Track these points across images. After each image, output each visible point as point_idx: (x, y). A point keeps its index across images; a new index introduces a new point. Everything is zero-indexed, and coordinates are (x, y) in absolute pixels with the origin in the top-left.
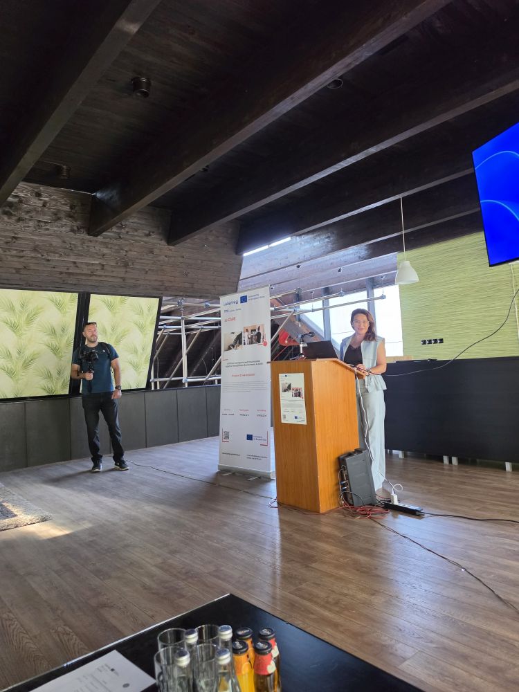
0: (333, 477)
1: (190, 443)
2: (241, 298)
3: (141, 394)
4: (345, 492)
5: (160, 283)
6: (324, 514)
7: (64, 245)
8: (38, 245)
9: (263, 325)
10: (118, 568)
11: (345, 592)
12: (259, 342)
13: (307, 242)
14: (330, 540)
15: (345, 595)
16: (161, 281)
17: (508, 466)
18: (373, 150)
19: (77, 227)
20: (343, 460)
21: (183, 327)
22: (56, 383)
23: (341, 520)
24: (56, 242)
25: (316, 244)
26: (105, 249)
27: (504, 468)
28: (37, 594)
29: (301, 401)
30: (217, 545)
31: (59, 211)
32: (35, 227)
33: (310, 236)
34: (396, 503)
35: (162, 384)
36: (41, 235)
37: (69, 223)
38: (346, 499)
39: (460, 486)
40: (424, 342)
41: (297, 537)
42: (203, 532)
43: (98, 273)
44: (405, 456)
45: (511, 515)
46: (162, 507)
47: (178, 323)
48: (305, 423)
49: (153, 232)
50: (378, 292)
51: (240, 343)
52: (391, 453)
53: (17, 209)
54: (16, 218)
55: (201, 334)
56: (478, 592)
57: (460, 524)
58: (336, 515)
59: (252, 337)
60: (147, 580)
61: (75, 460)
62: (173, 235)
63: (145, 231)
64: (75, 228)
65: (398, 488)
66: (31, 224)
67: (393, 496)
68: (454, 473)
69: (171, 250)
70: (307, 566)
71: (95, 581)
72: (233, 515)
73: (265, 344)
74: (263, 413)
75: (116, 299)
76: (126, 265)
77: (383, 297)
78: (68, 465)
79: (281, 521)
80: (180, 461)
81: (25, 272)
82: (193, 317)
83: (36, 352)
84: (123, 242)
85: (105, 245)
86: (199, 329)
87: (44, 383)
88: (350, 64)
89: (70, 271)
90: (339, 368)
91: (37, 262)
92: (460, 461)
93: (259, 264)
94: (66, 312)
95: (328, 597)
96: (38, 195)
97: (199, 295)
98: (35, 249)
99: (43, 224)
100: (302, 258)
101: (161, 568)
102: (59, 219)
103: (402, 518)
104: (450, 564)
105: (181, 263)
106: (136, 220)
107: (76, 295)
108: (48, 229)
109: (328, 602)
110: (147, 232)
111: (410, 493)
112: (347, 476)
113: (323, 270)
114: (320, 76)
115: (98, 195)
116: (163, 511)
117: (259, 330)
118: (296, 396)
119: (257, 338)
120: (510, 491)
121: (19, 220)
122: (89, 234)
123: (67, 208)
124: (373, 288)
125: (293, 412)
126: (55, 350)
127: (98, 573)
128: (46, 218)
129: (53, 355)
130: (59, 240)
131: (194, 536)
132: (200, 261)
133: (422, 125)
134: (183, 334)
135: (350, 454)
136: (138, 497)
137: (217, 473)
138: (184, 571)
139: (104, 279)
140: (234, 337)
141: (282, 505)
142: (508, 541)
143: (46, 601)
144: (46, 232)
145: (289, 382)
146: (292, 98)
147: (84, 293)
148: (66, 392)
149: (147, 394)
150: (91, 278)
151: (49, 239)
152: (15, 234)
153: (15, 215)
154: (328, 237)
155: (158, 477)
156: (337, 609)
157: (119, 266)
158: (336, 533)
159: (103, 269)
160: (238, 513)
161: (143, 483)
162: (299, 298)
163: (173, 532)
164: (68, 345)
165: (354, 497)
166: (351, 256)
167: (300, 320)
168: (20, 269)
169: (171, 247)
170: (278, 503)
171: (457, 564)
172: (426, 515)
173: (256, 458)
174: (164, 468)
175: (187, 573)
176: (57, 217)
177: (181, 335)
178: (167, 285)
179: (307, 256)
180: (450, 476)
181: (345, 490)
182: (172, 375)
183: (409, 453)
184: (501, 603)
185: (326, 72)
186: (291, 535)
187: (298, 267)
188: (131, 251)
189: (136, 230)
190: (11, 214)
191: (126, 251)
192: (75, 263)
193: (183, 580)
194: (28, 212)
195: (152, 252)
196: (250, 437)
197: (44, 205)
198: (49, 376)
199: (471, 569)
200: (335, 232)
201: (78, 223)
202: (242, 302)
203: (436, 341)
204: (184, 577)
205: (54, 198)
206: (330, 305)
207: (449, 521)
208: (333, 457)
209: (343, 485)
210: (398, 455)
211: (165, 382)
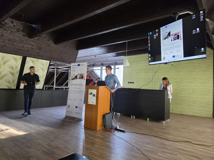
0: (102, 120)
1: (55, 108)
2: (78, 64)
3: (41, 91)
4: (104, 125)
5: (51, 56)
6: (98, 131)
7: (20, 40)
8: (10, 39)
9: (84, 74)
10: (34, 145)
11: (104, 153)
12: (82, 79)
13: (99, 49)
14: (100, 138)
15: (104, 154)
16: (51, 55)
17: (148, 119)
18: (121, 28)
19: (25, 35)
20: (105, 115)
21: (55, 70)
22: (12, 85)
23: (103, 133)
24: (17, 39)
25: (101, 50)
26: (33, 43)
27: (147, 120)
28: (7, 153)
29: (95, 98)
30: (66, 139)
31: (19, 29)
32: (10, 33)
33: (100, 48)
34: (118, 128)
35: (46, 87)
36: (12, 36)
37: (22, 33)
38: (104, 127)
39: (135, 124)
40: (129, 83)
41: (90, 137)
42: (61, 135)
43: (30, 50)
44: (121, 115)
45: (148, 133)
46: (48, 127)
47: (54, 69)
48: (95, 104)
49: (50, 40)
50: (117, 66)
51: (76, 78)
52: (117, 114)
53: (4, 26)
54: (3, 29)
55: (61, 73)
56: (139, 153)
57: (135, 135)
58: (101, 131)
59: (80, 77)
60: (44, 149)
61: (16, 111)
62: (57, 41)
63: (47, 39)
64: (24, 35)
65: (119, 124)
66: (9, 31)
67: (117, 126)
68: (134, 120)
69: (55, 46)
70: (93, 146)
71: (27, 149)
72: (70, 130)
73: (84, 79)
74: (81, 100)
75: (35, 60)
76: (40, 49)
77: (118, 68)
78: (14, 112)
79: (85, 132)
80: (53, 113)
81: (5, 47)
82: (59, 67)
83: (5, 74)
84: (40, 41)
85: (34, 42)
86: (60, 71)
87: (7, 84)
88: (119, 4)
89: (21, 49)
90: (106, 89)
91: (9, 44)
92: (135, 117)
93: (83, 54)
94: (18, 62)
95: (99, 154)
96: (12, 22)
97: (63, 61)
98: (9, 40)
99: (13, 32)
100: (96, 54)
101: (48, 146)
102: (19, 31)
103: (120, 133)
104: (132, 146)
105: (58, 51)
106: (45, 35)
107: (22, 57)
108: (14, 34)
109: (99, 156)
110: (48, 39)
111: (122, 126)
112: (105, 120)
113: (102, 58)
114: (110, 5)
115: (34, 26)
116: (48, 128)
117: (83, 75)
118: (93, 96)
119: (82, 77)
120: (148, 126)
121: (5, 30)
122: (29, 38)
123: (22, 28)
124: (116, 65)
125: (92, 100)
126: (12, 74)
127: (27, 147)
128: (14, 31)
129: (12, 75)
130: (18, 38)
131: (58, 136)
132: (64, 51)
133: (136, 23)
134: (55, 72)
135: (107, 114)
136: (39, 124)
137: (65, 117)
138: (55, 147)
139: (32, 53)
140: (74, 76)
141: (86, 128)
142: (147, 140)
143: (10, 155)
144: (14, 35)
145: (92, 92)
146: (101, 10)
147: (24, 56)
148: (15, 88)
149: (42, 91)
150: (28, 52)
151: (14, 37)
152: (3, 34)
153: (3, 28)
154: (105, 49)
155: (45, 118)
156: (101, 158)
157: (38, 49)
158: (101, 136)
159: (32, 49)
160: (72, 130)
161: (40, 119)
162: (94, 65)
163: (51, 135)
164: (17, 73)
165: (107, 126)
166: (111, 55)
167: (93, 72)
168: (3, 46)
169: (56, 45)
170: (84, 127)
171: (134, 146)
172: (126, 132)
173: (78, 113)
174: (47, 115)
175: (56, 147)
176: (18, 31)
177: (55, 73)
178: (53, 57)
179: (98, 54)
180: (133, 121)
181: (104, 124)
182: (50, 85)
183: (122, 114)
184: (144, 156)
185: (112, 5)
186: (88, 137)
187: (95, 56)
188: (42, 45)
189: (45, 38)
190: (2, 27)
191: (41, 45)
192: (23, 46)
193: (55, 149)
194: (8, 28)
195: (49, 46)
196: (76, 107)
197: (14, 26)
198: (10, 82)
199: (137, 147)
200: (107, 48)
201: (26, 34)
202: (78, 66)
203: (132, 83)
204: (56, 148)
205: (18, 24)
206: (103, 69)
207: (132, 134)
208: (102, 115)
209: (104, 123)
210: (119, 115)
211: (47, 87)
